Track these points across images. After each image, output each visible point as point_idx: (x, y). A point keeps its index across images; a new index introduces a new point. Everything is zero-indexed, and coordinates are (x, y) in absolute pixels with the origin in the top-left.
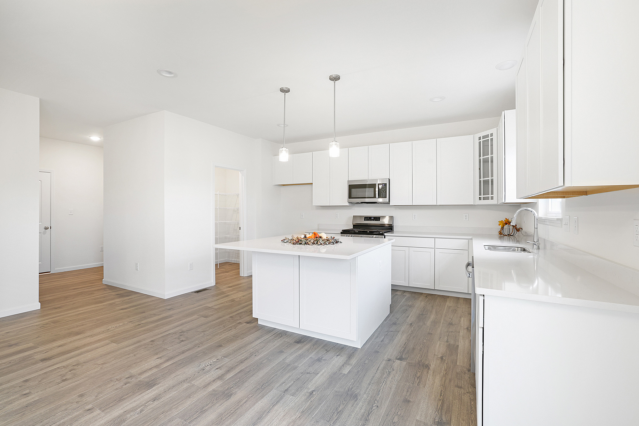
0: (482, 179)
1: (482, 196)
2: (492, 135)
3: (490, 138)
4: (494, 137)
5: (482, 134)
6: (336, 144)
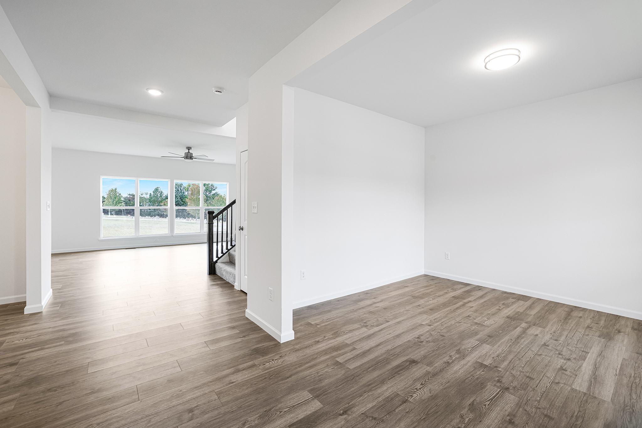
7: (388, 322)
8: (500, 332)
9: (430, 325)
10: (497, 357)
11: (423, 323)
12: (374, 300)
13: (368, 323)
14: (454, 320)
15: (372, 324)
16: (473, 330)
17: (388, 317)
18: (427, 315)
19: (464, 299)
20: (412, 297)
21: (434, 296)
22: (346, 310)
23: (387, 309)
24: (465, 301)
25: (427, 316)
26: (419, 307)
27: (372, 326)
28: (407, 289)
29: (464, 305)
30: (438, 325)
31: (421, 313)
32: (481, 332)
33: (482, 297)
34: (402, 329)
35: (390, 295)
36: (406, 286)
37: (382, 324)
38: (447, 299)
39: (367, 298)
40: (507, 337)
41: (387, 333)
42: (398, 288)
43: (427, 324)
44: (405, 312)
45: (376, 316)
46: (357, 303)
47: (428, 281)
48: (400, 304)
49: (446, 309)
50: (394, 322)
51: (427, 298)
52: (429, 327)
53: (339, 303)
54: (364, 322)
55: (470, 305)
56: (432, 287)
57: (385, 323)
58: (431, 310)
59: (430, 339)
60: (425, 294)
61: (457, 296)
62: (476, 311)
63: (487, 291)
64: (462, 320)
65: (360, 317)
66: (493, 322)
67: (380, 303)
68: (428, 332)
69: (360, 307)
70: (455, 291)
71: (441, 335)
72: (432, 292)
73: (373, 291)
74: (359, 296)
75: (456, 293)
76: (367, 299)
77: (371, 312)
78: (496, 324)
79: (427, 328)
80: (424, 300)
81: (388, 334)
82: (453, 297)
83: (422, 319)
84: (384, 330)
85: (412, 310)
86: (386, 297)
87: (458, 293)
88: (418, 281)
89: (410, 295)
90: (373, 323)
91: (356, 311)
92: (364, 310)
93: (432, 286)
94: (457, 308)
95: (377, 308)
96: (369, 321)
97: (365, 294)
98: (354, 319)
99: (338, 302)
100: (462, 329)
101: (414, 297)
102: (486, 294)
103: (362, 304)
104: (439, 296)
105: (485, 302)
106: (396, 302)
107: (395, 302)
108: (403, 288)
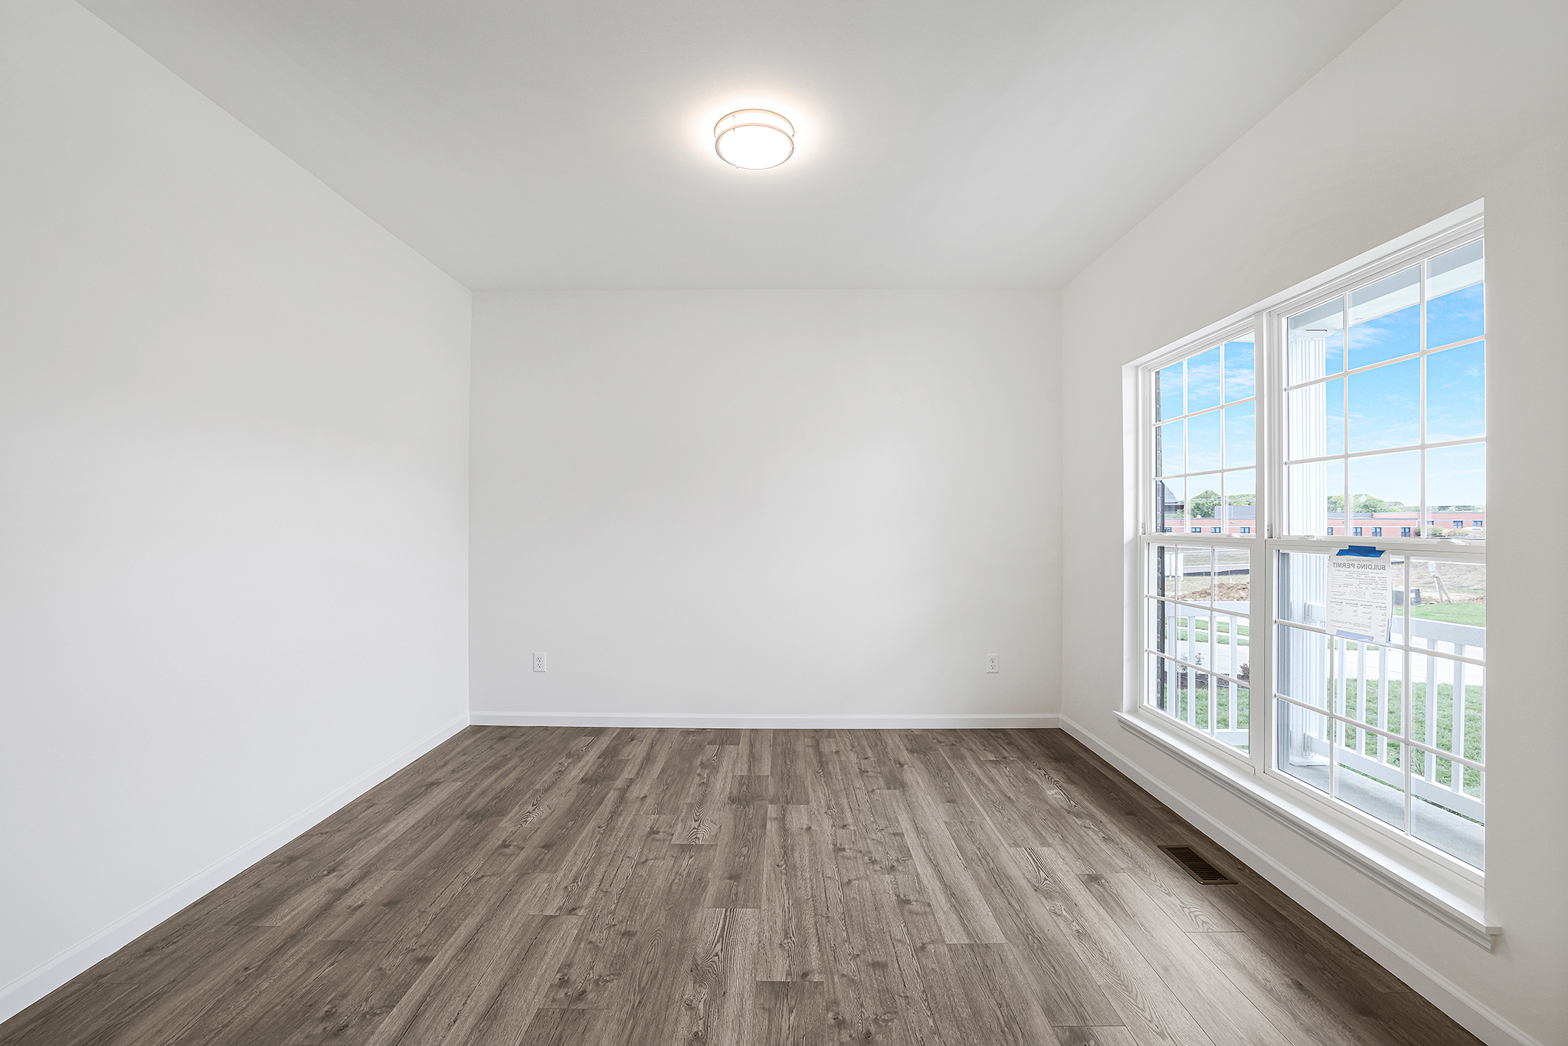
7: (426, 960)
8: (745, 851)
9: (574, 909)
10: (786, 936)
11: (549, 912)
12: (332, 881)
13: (341, 1010)
14: (626, 862)
15: (365, 1008)
16: (689, 874)
17: (419, 936)
18: (544, 870)
19: (612, 778)
20: (468, 818)
21: (534, 795)
22: (206, 985)
23: (398, 902)
24: (619, 783)
25: (545, 876)
26: (506, 851)
27: (364, 1015)
28: (440, 795)
29: (622, 799)
30: (594, 898)
31: (524, 873)
32: (708, 872)
33: (648, 759)
34: (494, 970)
35: (386, 836)
36: (433, 784)
37: (408, 986)
38: (573, 794)
39: (297, 884)
40: (766, 862)
41: (445, 1022)
42: (407, 801)
43: (560, 909)
44: (471, 890)
45: (367, 957)
46: (256, 924)
47: (491, 748)
48: (444, 862)
49: (586, 831)
50: (450, 953)
51: (517, 808)
52: (573, 920)
53: (156, 963)
54: (322, 1013)
55: (636, 792)
56: (512, 763)
57: (419, 972)
58: (547, 846)
59: (599, 968)
60: (503, 794)
61: (590, 773)
62: (659, 808)
63: (649, 741)
64: (646, 851)
65: (291, 995)
66: (714, 830)
67: (360, 886)
68: (578, 939)
69: (279, 941)
70: (579, 759)
71: (623, 934)
72: (519, 780)
73: (316, 840)
74: (257, 885)
75: (585, 766)
76: (298, 887)
77: (339, 947)
78: (723, 829)
79: (570, 927)
80: (508, 817)
81: (449, 1027)
82: (583, 780)
83: (539, 895)
84: (427, 1014)
85: (489, 873)
86: (376, 850)
87: (590, 764)
88: (463, 753)
89: (458, 811)
90: (367, 1000)
91: (263, 968)
92: (303, 948)
93: (511, 759)
94: (614, 814)
95: (358, 915)
96: (344, 996)
97: (284, 863)
98: (265, 1020)
99: (150, 960)
100: (660, 882)
101: (477, 817)
102: (652, 746)
103: (283, 919)
104: (546, 790)
105: (663, 771)
106: (422, 857)
107: (413, 864)
108: (425, 793)
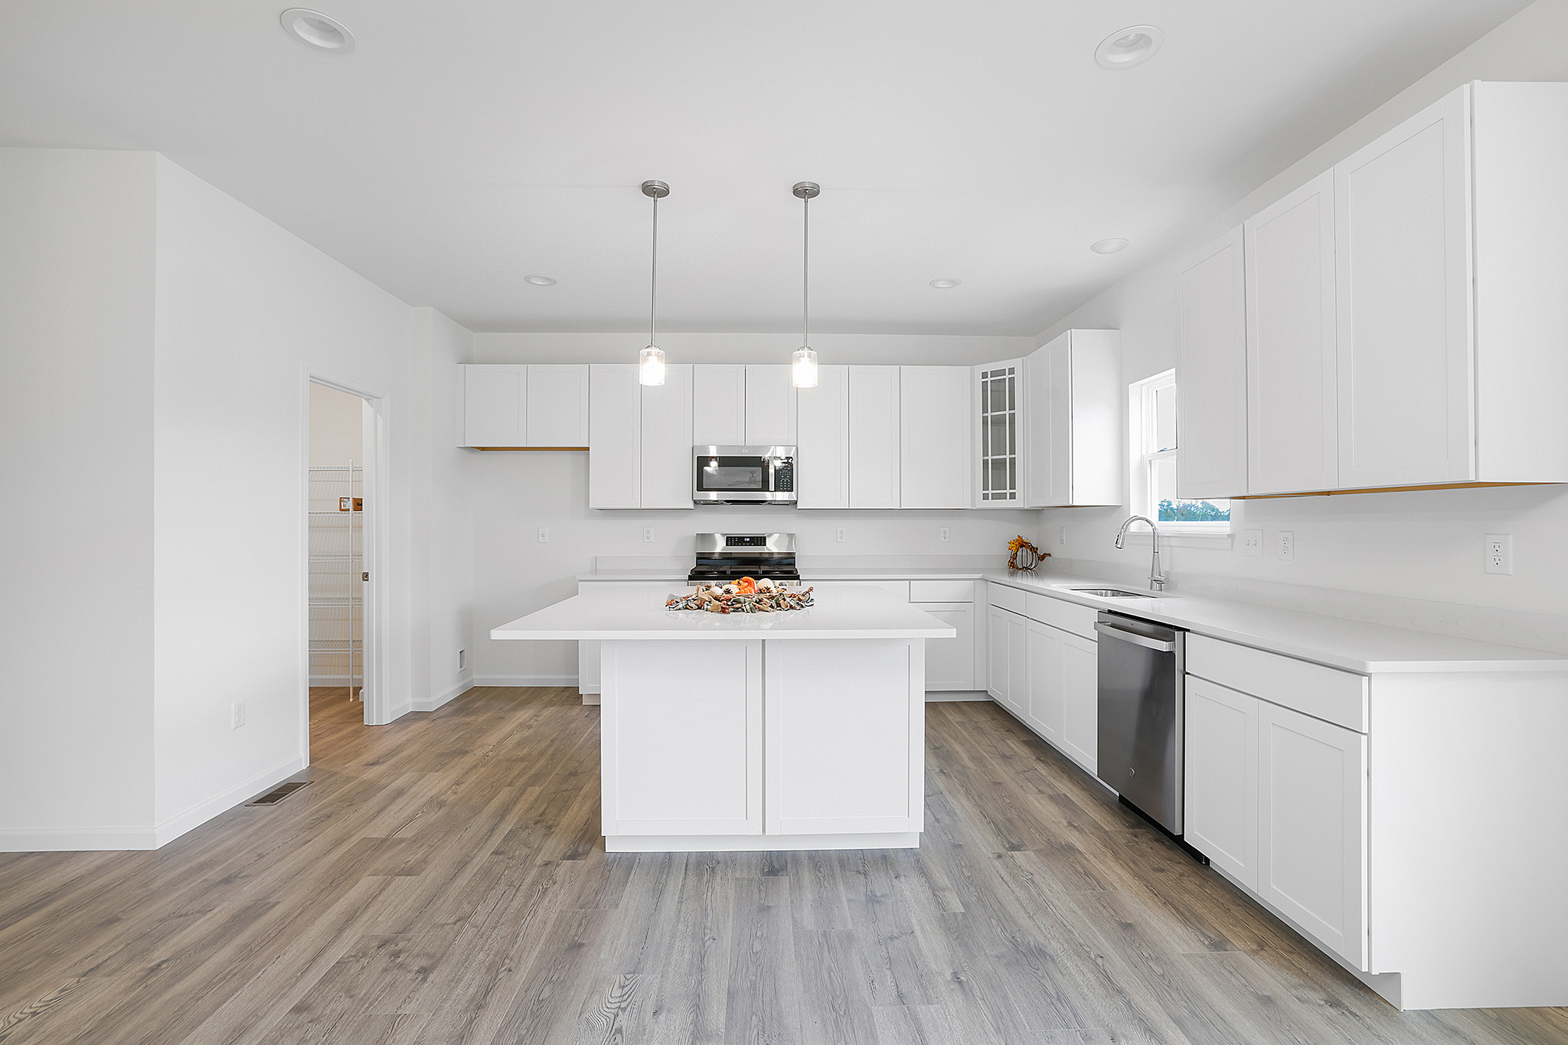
0: (990, 458)
1: (990, 492)
2: (1012, 371)
3: (1007, 377)
4: (1017, 376)
5: (990, 367)
6: (809, 356)
